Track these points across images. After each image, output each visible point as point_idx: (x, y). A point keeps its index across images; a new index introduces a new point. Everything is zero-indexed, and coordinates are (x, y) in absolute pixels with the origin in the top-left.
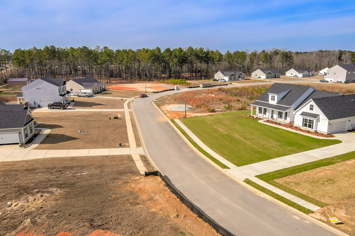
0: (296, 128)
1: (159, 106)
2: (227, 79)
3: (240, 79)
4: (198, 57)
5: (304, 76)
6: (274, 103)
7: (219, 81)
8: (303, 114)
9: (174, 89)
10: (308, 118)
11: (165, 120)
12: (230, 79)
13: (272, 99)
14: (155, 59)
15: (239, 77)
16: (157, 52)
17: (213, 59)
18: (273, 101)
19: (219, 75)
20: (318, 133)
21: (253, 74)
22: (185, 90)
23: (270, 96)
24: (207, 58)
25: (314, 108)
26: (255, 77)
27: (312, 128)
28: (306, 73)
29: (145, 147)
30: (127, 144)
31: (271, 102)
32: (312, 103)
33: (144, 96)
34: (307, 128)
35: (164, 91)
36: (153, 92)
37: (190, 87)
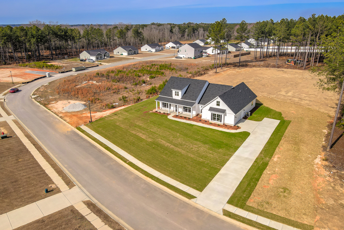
0: (206, 122)
1: (45, 105)
2: (94, 58)
3: (106, 57)
4: (56, 34)
5: (156, 51)
6: (179, 98)
7: (87, 61)
8: (211, 109)
9: (45, 77)
10: (217, 113)
11: (69, 130)
12: (97, 58)
13: (176, 95)
14: (7, 39)
15: (105, 55)
16: (9, 32)
17: (73, 38)
18: (177, 96)
19: (84, 55)
20: (226, 126)
21: (115, 52)
22: (58, 76)
23: (174, 92)
24: (67, 36)
25: (220, 104)
26: (118, 54)
27: (221, 122)
28: (157, 48)
29: (80, 185)
30: (53, 186)
31: (174, 97)
32: (219, 99)
33: (15, 91)
34: (216, 121)
35: (36, 80)
36: (23, 83)
37: (62, 72)
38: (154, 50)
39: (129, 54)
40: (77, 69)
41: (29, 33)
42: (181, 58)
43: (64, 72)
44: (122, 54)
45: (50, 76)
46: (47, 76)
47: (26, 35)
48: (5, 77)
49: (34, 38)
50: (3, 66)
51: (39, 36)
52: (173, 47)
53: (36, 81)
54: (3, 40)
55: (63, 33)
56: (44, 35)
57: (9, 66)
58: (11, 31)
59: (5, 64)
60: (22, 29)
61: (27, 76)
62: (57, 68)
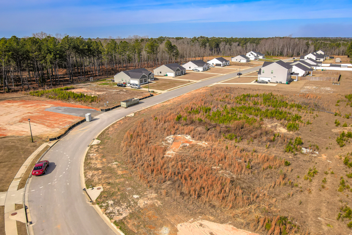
5: (205, 70)
7: (128, 87)
9: (84, 121)
12: (141, 82)
28: (205, 66)
35: (70, 129)
36: (51, 140)
37: (107, 110)
38: (201, 69)
39: (176, 75)
40: (129, 103)
41: (44, 47)
42: (267, 83)
43: (109, 110)
44: (167, 75)
45: (92, 120)
46: (87, 119)
47: (40, 50)
48: (15, 123)
49: (51, 54)
50: (7, 95)
51: (57, 50)
52: (217, 65)
53: (72, 132)
54: (6, 57)
55: (86, 47)
56: (63, 49)
57: (15, 95)
58: (18, 43)
59: (9, 91)
60: (34, 41)
61: (51, 118)
62: (93, 100)
